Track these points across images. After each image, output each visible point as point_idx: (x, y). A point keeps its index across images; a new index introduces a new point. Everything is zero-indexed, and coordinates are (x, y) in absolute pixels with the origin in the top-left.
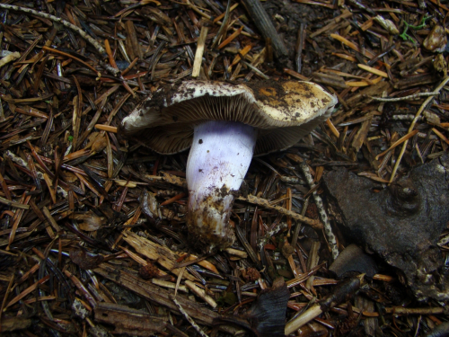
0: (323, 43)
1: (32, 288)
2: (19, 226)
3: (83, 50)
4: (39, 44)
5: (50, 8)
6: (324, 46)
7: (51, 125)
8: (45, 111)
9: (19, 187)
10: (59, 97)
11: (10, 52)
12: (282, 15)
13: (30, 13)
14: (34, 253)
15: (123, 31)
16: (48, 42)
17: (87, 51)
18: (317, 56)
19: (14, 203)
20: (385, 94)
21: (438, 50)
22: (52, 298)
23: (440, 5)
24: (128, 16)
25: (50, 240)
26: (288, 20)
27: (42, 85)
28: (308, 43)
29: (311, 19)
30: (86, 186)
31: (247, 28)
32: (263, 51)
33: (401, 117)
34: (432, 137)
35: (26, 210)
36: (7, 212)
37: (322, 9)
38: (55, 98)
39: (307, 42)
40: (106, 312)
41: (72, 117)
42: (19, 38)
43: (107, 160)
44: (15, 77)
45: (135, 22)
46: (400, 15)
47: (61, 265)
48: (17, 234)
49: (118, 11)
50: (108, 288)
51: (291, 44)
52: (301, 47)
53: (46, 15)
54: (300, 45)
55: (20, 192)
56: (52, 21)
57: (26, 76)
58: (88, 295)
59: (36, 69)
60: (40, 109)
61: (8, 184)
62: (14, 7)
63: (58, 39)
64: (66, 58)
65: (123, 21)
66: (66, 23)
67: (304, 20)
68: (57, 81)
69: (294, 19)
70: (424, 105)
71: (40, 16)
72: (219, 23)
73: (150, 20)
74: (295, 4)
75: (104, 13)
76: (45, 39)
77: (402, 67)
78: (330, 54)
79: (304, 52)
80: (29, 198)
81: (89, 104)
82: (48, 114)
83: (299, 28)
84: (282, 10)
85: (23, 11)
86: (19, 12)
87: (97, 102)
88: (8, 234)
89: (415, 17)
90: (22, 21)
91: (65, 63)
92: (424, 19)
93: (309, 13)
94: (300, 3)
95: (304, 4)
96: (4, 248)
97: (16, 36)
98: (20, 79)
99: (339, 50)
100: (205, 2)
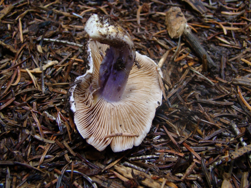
0: (237, 65)
2: (47, 154)
4: (69, 57)
5: (77, 42)
9: (50, 132)
12: (210, 51)
13: (66, 43)
14: (55, 172)
16: (74, 57)
18: (234, 71)
19: (46, 140)
25: (67, 162)
26: (214, 54)
27: (70, 78)
28: (227, 65)
29: (228, 54)
31: (190, 55)
32: (201, 66)
35: (53, 144)
36: (40, 146)
37: (234, 49)
42: (58, 55)
44: (54, 74)
47: (73, 180)
48: (45, 159)
51: (217, 65)
52: (224, 67)
53: (75, 44)
54: (223, 66)
55: (50, 135)
56: (78, 47)
57: (60, 74)
59: (66, 69)
60: (67, 90)
61: (43, 130)
62: (58, 41)
63: (80, 57)
67: (224, 54)
69: (218, 54)
71: (71, 45)
72: (174, 51)
74: (218, 47)
76: (73, 55)
78: (241, 70)
79: (225, 70)
80: (55, 138)
83: (221, 58)
84: (210, 49)
85: (62, 43)
86: (60, 44)
88: (40, 159)
90: (61, 48)
91: (83, 68)
93: (226, 51)
94: (220, 46)
95: (223, 47)
96: (36, 167)
97: (56, 54)
98: (57, 74)
99: (247, 68)
100: (166, 41)
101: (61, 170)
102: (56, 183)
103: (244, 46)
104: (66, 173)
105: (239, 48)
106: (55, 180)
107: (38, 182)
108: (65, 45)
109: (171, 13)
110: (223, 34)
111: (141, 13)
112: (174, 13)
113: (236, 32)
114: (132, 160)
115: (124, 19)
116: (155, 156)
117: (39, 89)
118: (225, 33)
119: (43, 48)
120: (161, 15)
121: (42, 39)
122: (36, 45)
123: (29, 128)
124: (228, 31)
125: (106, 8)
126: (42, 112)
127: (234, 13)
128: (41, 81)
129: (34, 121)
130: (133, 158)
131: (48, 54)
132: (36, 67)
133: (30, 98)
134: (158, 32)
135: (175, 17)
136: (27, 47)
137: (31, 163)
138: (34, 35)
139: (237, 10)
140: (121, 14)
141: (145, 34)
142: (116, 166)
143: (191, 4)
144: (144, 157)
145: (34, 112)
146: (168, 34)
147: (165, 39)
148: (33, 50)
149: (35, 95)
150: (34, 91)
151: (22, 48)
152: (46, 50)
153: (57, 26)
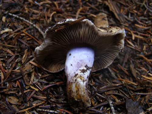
0: (135, 62)
4: (21, 29)
5: (31, 20)
6: (135, 63)
7: (13, 57)
8: (14, 52)
10: (21, 49)
11: (9, 29)
16: (25, 30)
17: (39, 37)
27: (16, 43)
29: (131, 53)
30: (18, 85)
37: (136, 51)
38: (19, 49)
39: (128, 60)
43: (31, 78)
44: (7, 38)
52: (126, 61)
53: (28, 22)
56: (30, 24)
57: (12, 38)
59: (16, 37)
60: (12, 51)
62: (18, 17)
63: (29, 31)
64: (29, 37)
66: (34, 26)
68: (23, 44)
71: (26, 21)
78: (137, 66)
79: (126, 63)
81: (32, 55)
82: (14, 54)
83: (125, 55)
85: (20, 19)
86: (18, 19)
90: (18, 22)
91: (29, 39)
93: (131, 51)
94: (127, 46)
95: (129, 47)
97: (14, 25)
98: (9, 38)
99: (141, 66)
103: (144, 49)
105: (140, 51)
108: (22, 21)
109: (99, 16)
110: (132, 39)
111: (81, 12)
113: (141, 40)
114: (39, 111)
115: (68, 13)
116: (56, 112)
118: (133, 38)
119: (7, 19)
120: (93, 17)
121: (8, 13)
122: (2, 16)
124: (135, 38)
125: (59, 3)
127: (143, 27)
130: (40, 110)
131: (8, 24)
135: (101, 19)
138: (4, 10)
139: (146, 25)
140: (67, 10)
142: (27, 112)
143: (116, 14)
144: (48, 111)
152: (8, 21)
153: (22, 7)
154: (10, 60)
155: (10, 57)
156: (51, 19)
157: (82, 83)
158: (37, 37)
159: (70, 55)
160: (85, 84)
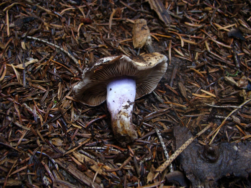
0: (185, 77)
1: (25, 168)
2: (24, 138)
3: (68, 63)
4: (47, 57)
5: (55, 42)
7: (47, 94)
8: (45, 87)
9: (27, 120)
10: (53, 82)
11: (33, 59)
13: (46, 43)
14: (28, 152)
15: (88, 57)
16: (52, 57)
17: (69, 64)
19: (23, 127)
20: (213, 103)
21: (243, 87)
22: (33, 174)
23: (247, 67)
24: (92, 51)
25: (38, 146)
27: (46, 76)
29: (180, 65)
30: (59, 125)
33: (220, 117)
34: (235, 129)
35: (28, 131)
36: (19, 131)
37: (187, 61)
38: (51, 82)
39: (176, 75)
40: (59, 184)
41: (57, 92)
42: (39, 54)
43: (71, 115)
44: (34, 71)
45: (94, 54)
46: (226, 69)
47: (41, 159)
48: (22, 141)
49: (87, 48)
50: (61, 173)
51: (169, 75)
52: (173, 77)
53: (53, 45)
55: (27, 123)
56: (56, 48)
57: (39, 71)
58: (51, 175)
59: (44, 68)
60: (43, 86)
61: (22, 118)
62: (39, 39)
63: (57, 57)
64: (59, 65)
65: (89, 53)
66: (62, 49)
67: (177, 65)
68: (53, 75)
69: (172, 64)
70: (233, 112)
71: (50, 45)
73: (101, 54)
74: (173, 57)
75: (80, 48)
76: (51, 55)
77: (224, 93)
78: (187, 82)
79: (174, 80)
80: (30, 126)
81: (66, 87)
82: (47, 89)
83: (173, 68)
85: (42, 42)
86: (40, 42)
87: (70, 87)
88: (18, 141)
89: (234, 71)
90: (41, 46)
91: (59, 68)
92: (237, 72)
93: (180, 62)
94: (176, 57)
95: (178, 58)
96: (15, 147)
97: (37, 52)
98: (36, 72)
99: (192, 81)
100: (129, 50)
101: (33, 151)
102: (28, 161)
103: (195, 59)
104: (37, 154)
105: (191, 61)
106: (28, 158)
107: (15, 158)
108: (45, 44)
109: (138, 24)
110: (181, 46)
111: (114, 17)
112: (140, 25)
113: (192, 45)
114: (86, 149)
115: (98, 22)
116: (103, 148)
117: (21, 83)
118: (183, 45)
119: (26, 44)
120: (130, 22)
121: (26, 36)
122: (20, 41)
123: (11, 115)
124: (185, 43)
125: (84, 8)
126: (22, 103)
127: (196, 25)
128: (23, 76)
129: (15, 111)
130: (87, 148)
131: (30, 51)
132: (20, 63)
133: (13, 91)
134: (125, 40)
135: (140, 29)
136: (13, 42)
137: (11, 143)
138: (19, 31)
139: (199, 21)
140: (96, 16)
141: (113, 40)
142: (74, 152)
143: (159, 14)
144: (95, 148)
145: (16, 103)
146: (132, 43)
147: (129, 48)
148: (18, 46)
149: (17, 89)
150: (17, 85)
151: (8, 43)
152: (28, 48)
154: (44, 98)
155: (44, 94)
156: (78, 34)
157: (126, 119)
158: (67, 64)
159: (111, 89)
160: (129, 119)
